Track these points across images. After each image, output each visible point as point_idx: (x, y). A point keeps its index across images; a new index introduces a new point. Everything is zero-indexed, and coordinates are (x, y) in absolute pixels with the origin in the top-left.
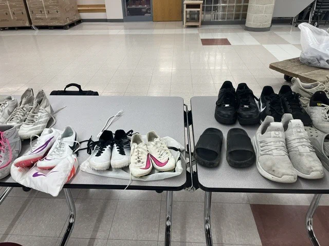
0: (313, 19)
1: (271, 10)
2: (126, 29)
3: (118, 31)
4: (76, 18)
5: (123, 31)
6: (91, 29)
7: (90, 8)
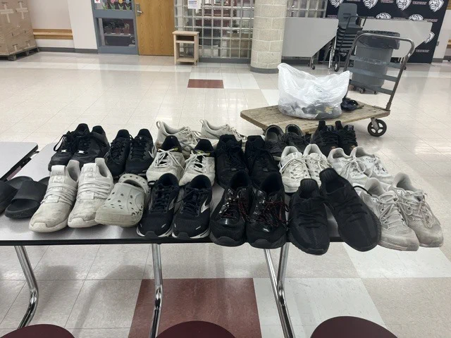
0: (334, 59)
1: (279, 48)
2: (102, 63)
3: (92, 65)
4: (30, 46)
5: (98, 65)
6: (50, 61)
7: (50, 34)
